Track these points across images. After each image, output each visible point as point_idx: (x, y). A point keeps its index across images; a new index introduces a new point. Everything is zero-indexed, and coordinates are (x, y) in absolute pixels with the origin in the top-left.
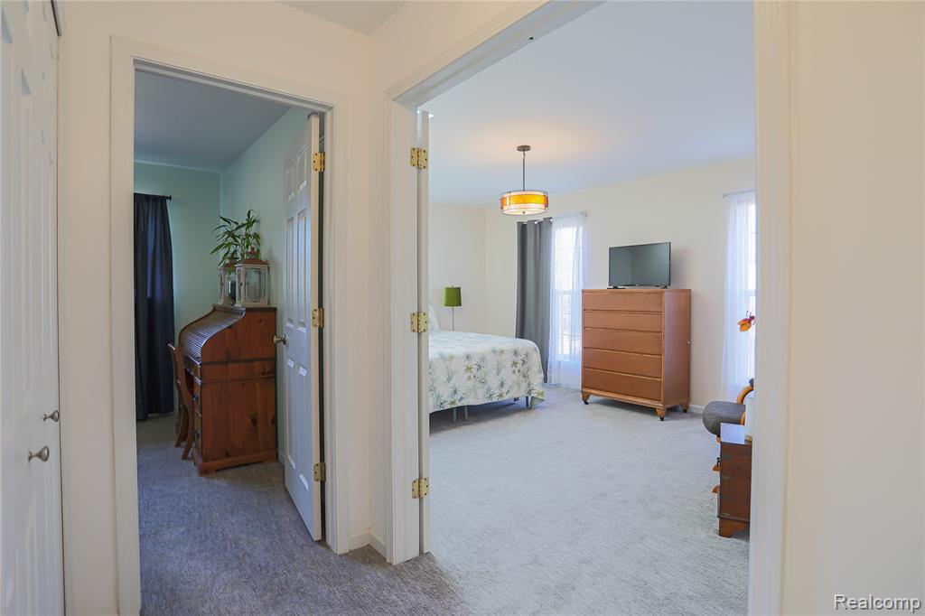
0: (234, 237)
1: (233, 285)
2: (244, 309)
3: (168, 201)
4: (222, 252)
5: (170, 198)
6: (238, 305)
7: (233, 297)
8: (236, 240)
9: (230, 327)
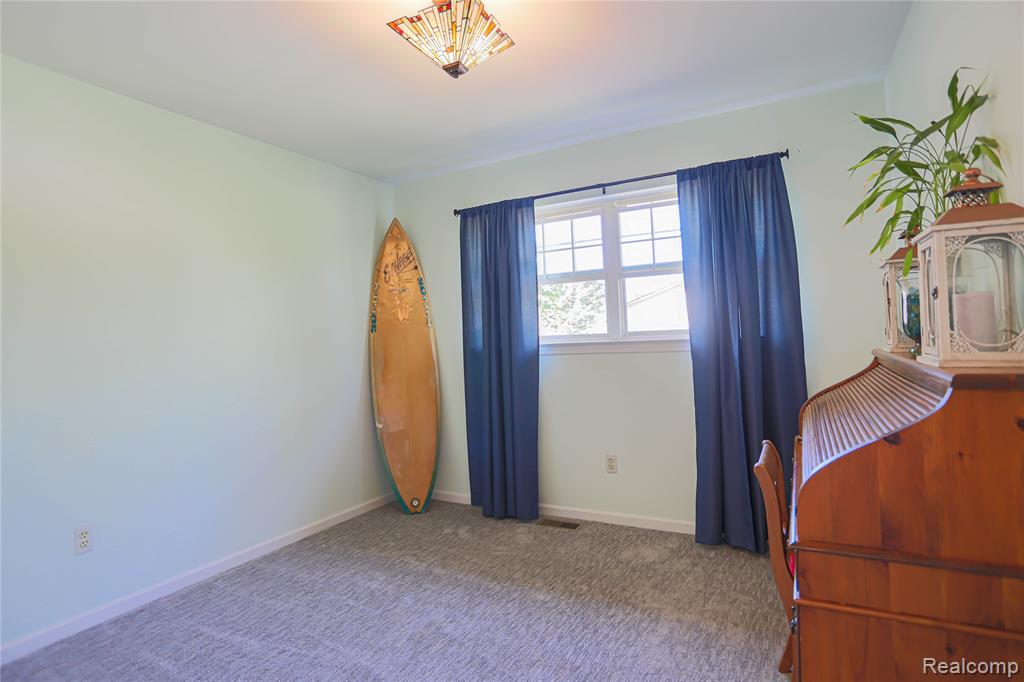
0: (908, 168)
1: (913, 301)
2: (949, 379)
3: (783, 160)
4: (878, 216)
5: (786, 154)
6: (930, 359)
7: (914, 332)
8: (917, 177)
9: (893, 439)
